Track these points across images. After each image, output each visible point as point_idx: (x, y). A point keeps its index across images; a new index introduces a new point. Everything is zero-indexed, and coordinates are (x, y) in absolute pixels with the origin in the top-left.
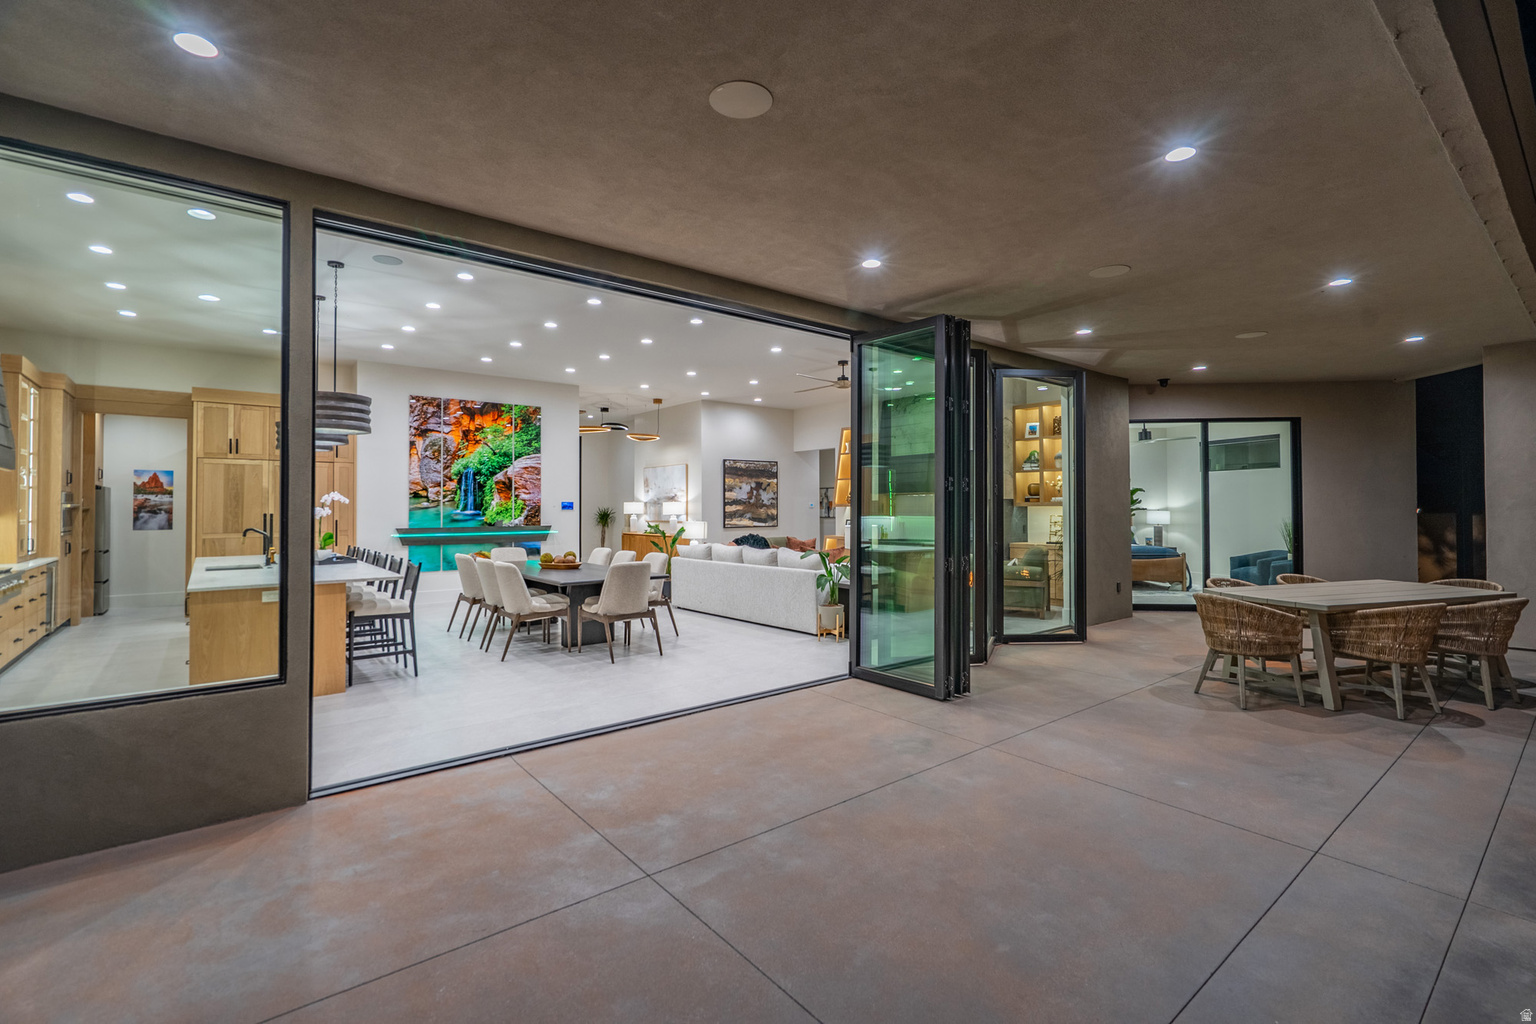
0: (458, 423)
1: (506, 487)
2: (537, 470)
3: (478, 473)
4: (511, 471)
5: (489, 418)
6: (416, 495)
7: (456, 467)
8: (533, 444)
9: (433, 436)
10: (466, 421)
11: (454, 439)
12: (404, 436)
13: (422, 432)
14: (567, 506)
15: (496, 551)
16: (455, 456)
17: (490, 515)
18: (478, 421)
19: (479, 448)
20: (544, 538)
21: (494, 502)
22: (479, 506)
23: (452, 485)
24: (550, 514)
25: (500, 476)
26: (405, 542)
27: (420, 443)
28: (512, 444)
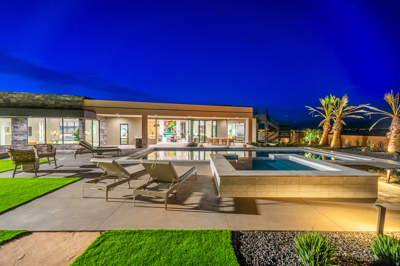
0: (168, 123)
1: (173, 129)
2: (176, 127)
3: (170, 128)
4: (173, 127)
5: (171, 122)
6: (164, 130)
7: (168, 127)
8: (175, 125)
9: (166, 124)
10: (169, 123)
11: (168, 125)
12: (163, 124)
13: (165, 124)
14: (179, 131)
15: (170, 135)
16: (168, 126)
17: (171, 132)
18: (170, 123)
19: (170, 125)
20: (177, 134)
21: (172, 131)
22: (170, 131)
23: (168, 129)
24: (177, 132)
25: (172, 128)
26: (163, 134)
27: (165, 125)
28: (173, 125)
